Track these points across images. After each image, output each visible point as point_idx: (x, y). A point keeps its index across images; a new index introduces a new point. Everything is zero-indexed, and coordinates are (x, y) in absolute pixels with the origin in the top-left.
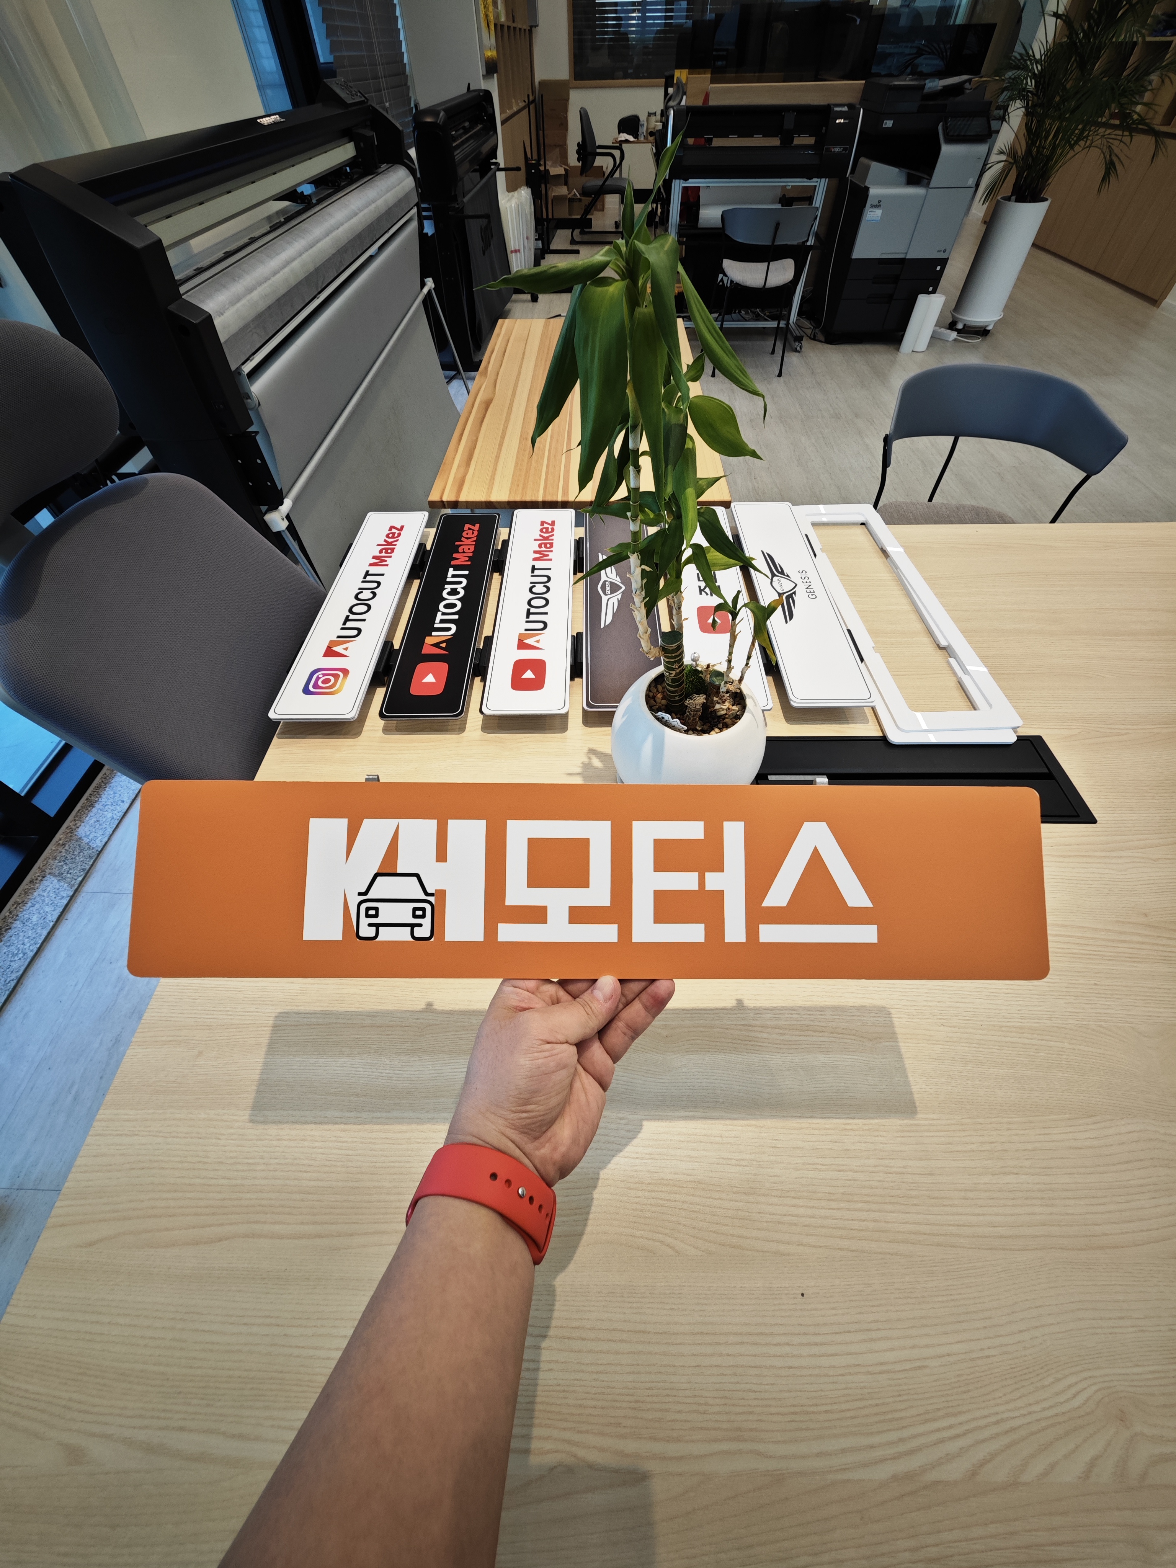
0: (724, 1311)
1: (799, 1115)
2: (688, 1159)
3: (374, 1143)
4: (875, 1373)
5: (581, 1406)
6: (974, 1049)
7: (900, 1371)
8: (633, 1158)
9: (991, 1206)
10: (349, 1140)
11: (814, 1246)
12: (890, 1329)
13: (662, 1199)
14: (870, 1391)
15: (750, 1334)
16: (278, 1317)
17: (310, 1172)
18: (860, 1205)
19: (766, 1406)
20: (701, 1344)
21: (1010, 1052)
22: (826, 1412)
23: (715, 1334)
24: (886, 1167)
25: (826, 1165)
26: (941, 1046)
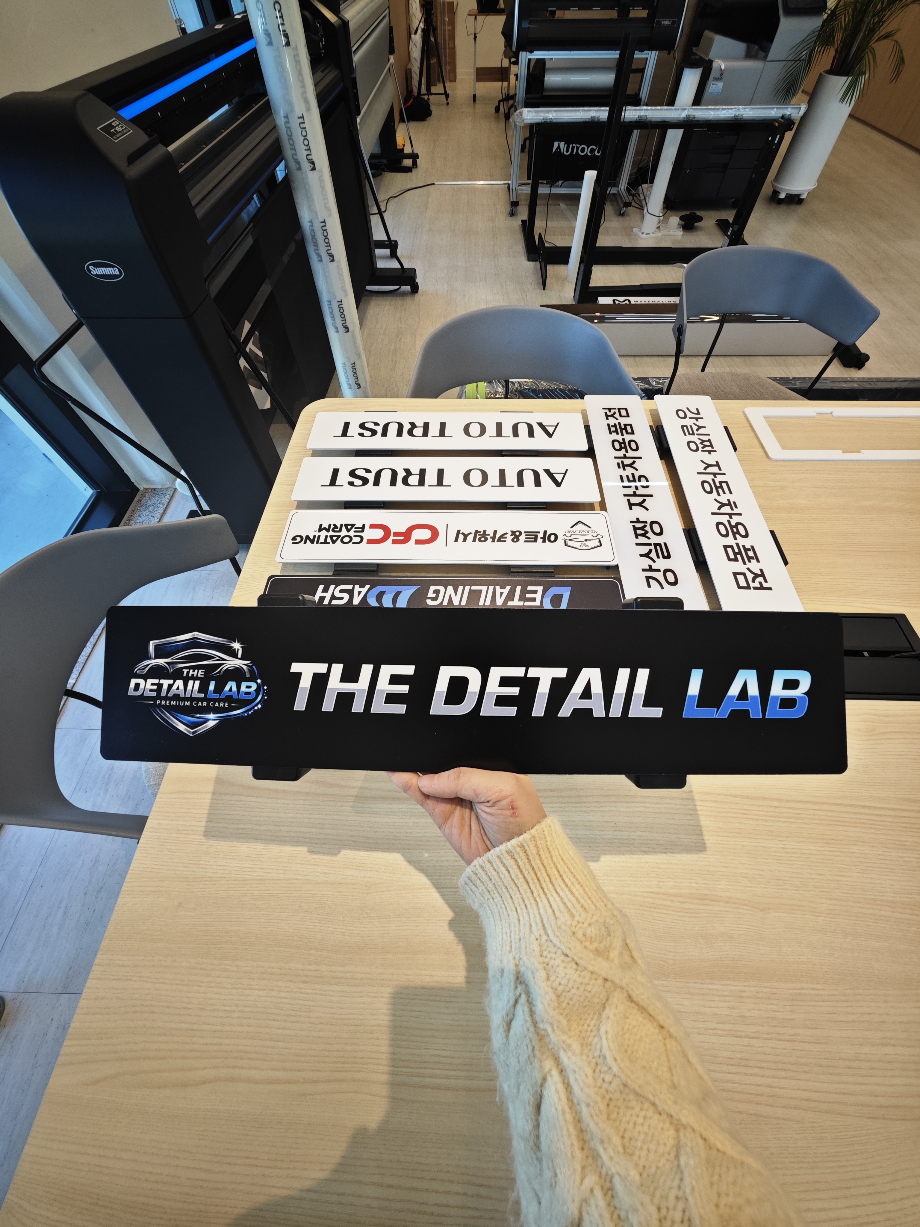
1: (700, 981)
3: (331, 996)
6: (854, 922)
9: (871, 1076)
10: (310, 991)
16: (256, 1159)
17: (278, 1020)
18: (756, 1071)
21: (884, 925)
24: (778, 1034)
25: (725, 1030)
26: (823, 918)
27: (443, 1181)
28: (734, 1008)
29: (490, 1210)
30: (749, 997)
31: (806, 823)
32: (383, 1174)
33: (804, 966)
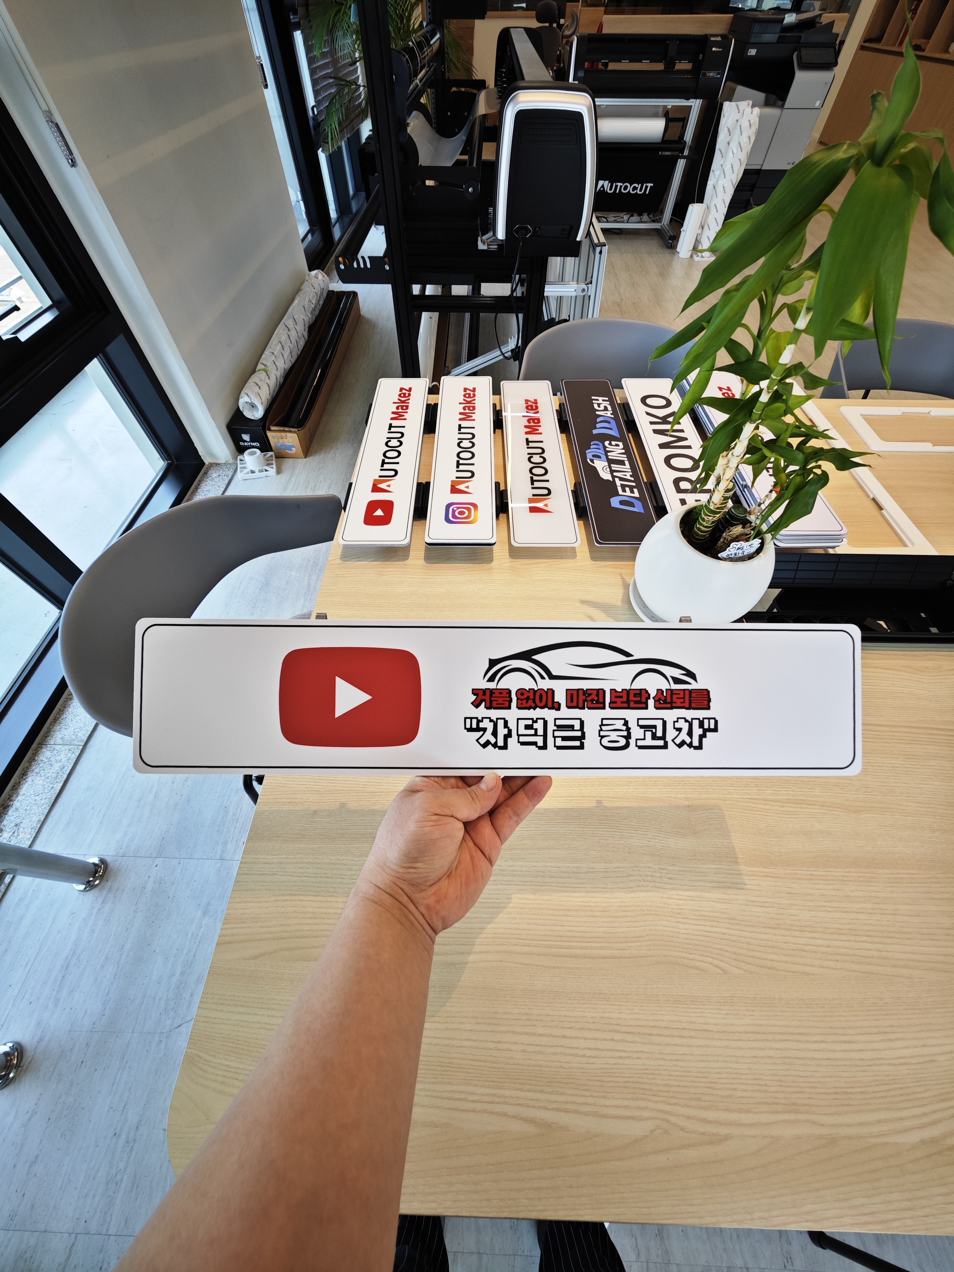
0: (768, 1016)
1: (806, 869)
2: (721, 901)
4: (896, 1065)
5: (667, 1085)
7: (915, 1064)
8: (678, 899)
11: (833, 969)
12: (903, 1032)
13: (705, 931)
14: (893, 1078)
15: (792, 1034)
18: (864, 938)
19: (814, 1087)
20: (755, 1040)
22: (862, 1092)
23: (764, 1033)
24: (881, 909)
25: (833, 907)
26: (912, 818)
27: (590, 1030)
28: (838, 890)
29: (636, 1052)
30: (850, 881)
31: (887, 743)
32: (535, 1026)
33: (899, 855)
